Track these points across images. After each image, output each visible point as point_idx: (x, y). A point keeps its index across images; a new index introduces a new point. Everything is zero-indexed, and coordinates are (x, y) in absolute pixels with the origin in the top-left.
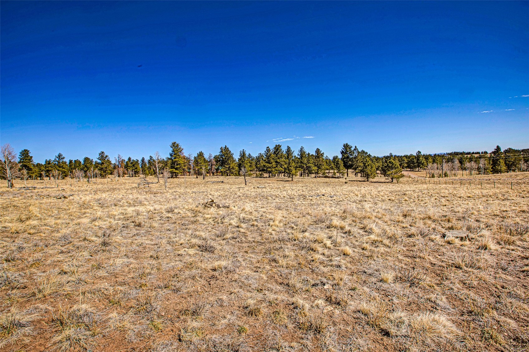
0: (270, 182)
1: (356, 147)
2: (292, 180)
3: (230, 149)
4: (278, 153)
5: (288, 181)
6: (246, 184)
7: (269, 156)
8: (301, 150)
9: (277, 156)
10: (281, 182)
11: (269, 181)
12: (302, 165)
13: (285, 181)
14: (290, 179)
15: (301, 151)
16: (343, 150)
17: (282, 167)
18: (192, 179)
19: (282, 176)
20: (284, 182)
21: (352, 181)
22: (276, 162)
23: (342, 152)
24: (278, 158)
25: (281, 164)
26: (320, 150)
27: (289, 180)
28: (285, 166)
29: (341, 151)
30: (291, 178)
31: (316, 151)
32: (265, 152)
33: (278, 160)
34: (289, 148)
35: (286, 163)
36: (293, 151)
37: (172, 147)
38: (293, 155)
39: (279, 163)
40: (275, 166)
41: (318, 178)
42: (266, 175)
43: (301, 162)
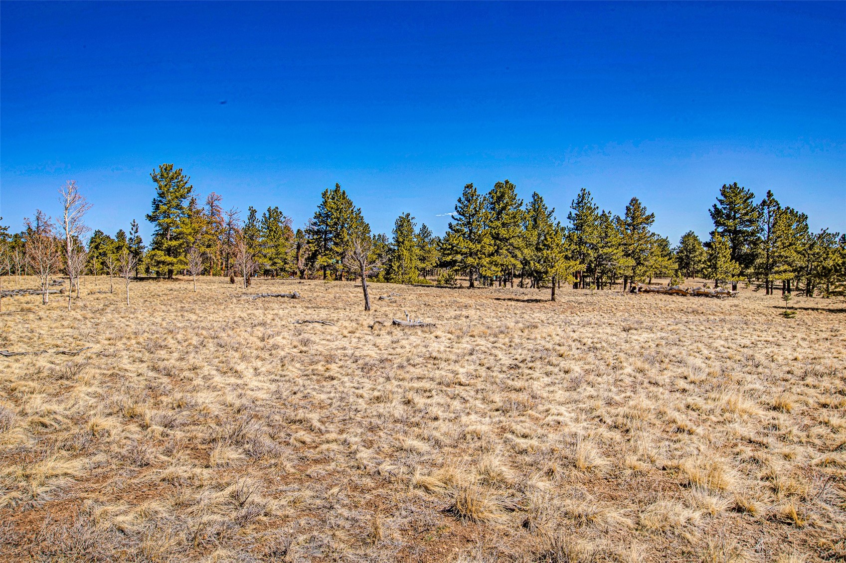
0: (471, 302)
1: (769, 194)
2: (553, 299)
3: (350, 196)
4: (504, 208)
5: (537, 301)
6: (367, 308)
7: (473, 215)
8: (581, 202)
9: (498, 219)
10: (513, 303)
11: (464, 300)
12: (584, 249)
13: (528, 301)
14: (546, 294)
15: (578, 203)
16: (719, 206)
17: (515, 256)
18: (215, 285)
19: (515, 285)
20: (521, 304)
21: (806, 309)
22: (496, 237)
23: (716, 214)
24: (504, 225)
25: (511, 245)
26: (642, 206)
27: (538, 298)
28: (526, 251)
29: (713, 210)
30: (550, 291)
31: (628, 209)
32: (460, 200)
33: (503, 232)
34: (537, 200)
35: (528, 245)
36: (550, 209)
37: (155, 180)
38: (553, 221)
39: (507, 240)
40: (492, 249)
41: (644, 295)
42: (461, 280)
43: (581, 242)
